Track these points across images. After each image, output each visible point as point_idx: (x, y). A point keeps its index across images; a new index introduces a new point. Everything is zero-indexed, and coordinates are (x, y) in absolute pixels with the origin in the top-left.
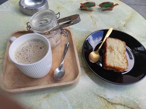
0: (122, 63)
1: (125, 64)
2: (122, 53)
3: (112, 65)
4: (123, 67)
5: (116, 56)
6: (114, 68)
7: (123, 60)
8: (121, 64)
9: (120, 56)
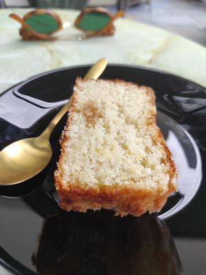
0: (144, 163)
1: (160, 167)
2: (142, 122)
3: (90, 180)
4: (149, 185)
5: (111, 137)
6: (104, 195)
7: (147, 149)
8: (138, 170)
9: (131, 135)
